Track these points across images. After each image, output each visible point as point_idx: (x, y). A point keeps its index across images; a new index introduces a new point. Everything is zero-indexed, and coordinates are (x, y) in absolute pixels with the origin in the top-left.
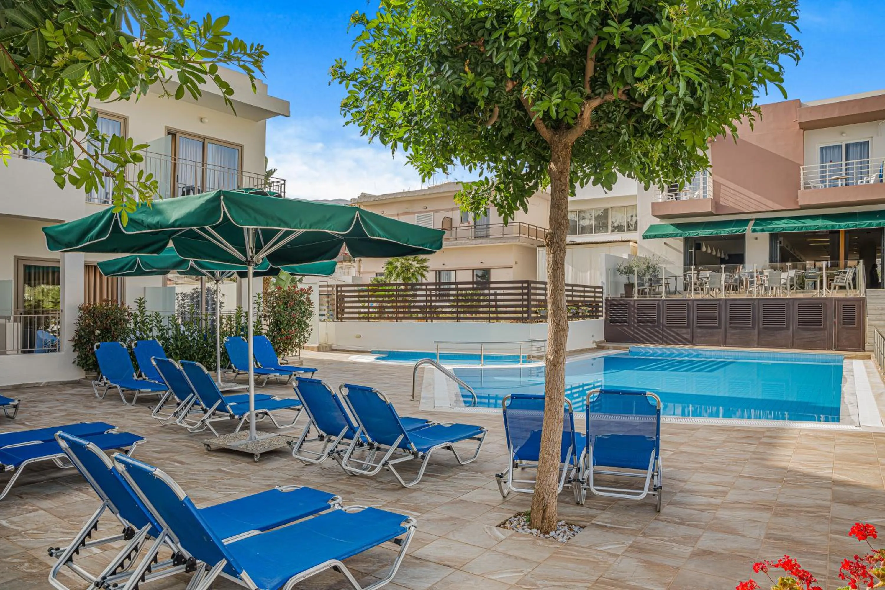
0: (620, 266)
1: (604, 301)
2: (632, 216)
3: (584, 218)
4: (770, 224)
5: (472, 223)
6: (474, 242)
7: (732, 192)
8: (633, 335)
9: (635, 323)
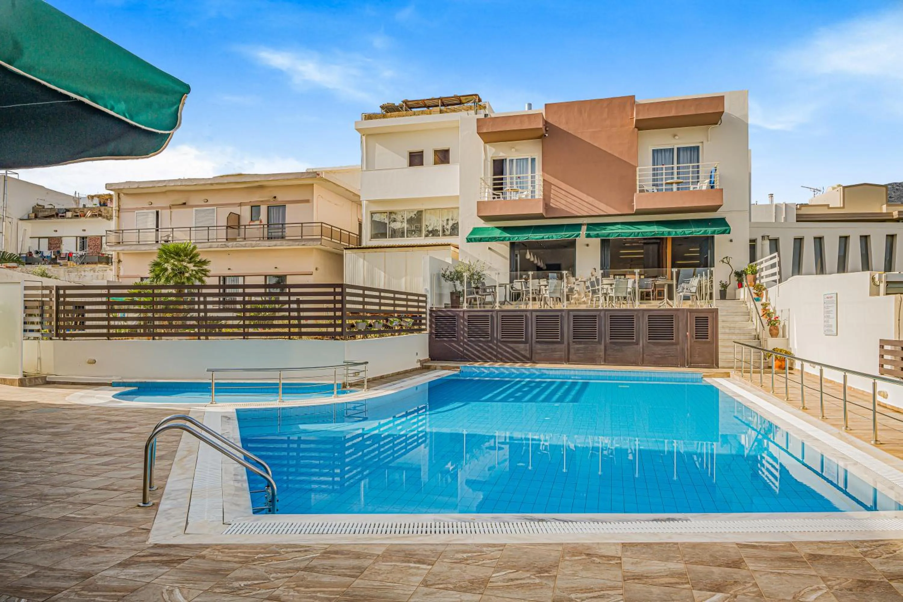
0: (446, 272)
1: (428, 312)
2: (448, 220)
3: (395, 221)
4: (605, 229)
5: (265, 221)
6: (267, 243)
7: (563, 192)
8: (462, 352)
9: (464, 337)
